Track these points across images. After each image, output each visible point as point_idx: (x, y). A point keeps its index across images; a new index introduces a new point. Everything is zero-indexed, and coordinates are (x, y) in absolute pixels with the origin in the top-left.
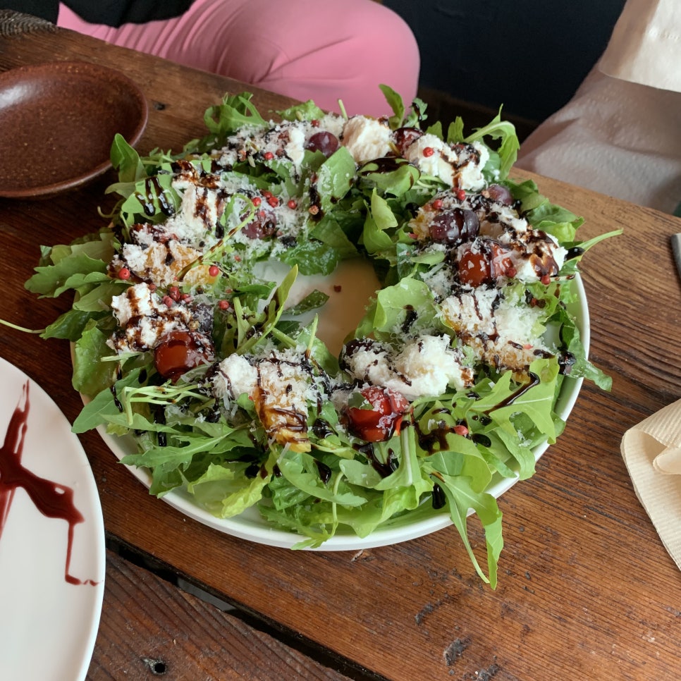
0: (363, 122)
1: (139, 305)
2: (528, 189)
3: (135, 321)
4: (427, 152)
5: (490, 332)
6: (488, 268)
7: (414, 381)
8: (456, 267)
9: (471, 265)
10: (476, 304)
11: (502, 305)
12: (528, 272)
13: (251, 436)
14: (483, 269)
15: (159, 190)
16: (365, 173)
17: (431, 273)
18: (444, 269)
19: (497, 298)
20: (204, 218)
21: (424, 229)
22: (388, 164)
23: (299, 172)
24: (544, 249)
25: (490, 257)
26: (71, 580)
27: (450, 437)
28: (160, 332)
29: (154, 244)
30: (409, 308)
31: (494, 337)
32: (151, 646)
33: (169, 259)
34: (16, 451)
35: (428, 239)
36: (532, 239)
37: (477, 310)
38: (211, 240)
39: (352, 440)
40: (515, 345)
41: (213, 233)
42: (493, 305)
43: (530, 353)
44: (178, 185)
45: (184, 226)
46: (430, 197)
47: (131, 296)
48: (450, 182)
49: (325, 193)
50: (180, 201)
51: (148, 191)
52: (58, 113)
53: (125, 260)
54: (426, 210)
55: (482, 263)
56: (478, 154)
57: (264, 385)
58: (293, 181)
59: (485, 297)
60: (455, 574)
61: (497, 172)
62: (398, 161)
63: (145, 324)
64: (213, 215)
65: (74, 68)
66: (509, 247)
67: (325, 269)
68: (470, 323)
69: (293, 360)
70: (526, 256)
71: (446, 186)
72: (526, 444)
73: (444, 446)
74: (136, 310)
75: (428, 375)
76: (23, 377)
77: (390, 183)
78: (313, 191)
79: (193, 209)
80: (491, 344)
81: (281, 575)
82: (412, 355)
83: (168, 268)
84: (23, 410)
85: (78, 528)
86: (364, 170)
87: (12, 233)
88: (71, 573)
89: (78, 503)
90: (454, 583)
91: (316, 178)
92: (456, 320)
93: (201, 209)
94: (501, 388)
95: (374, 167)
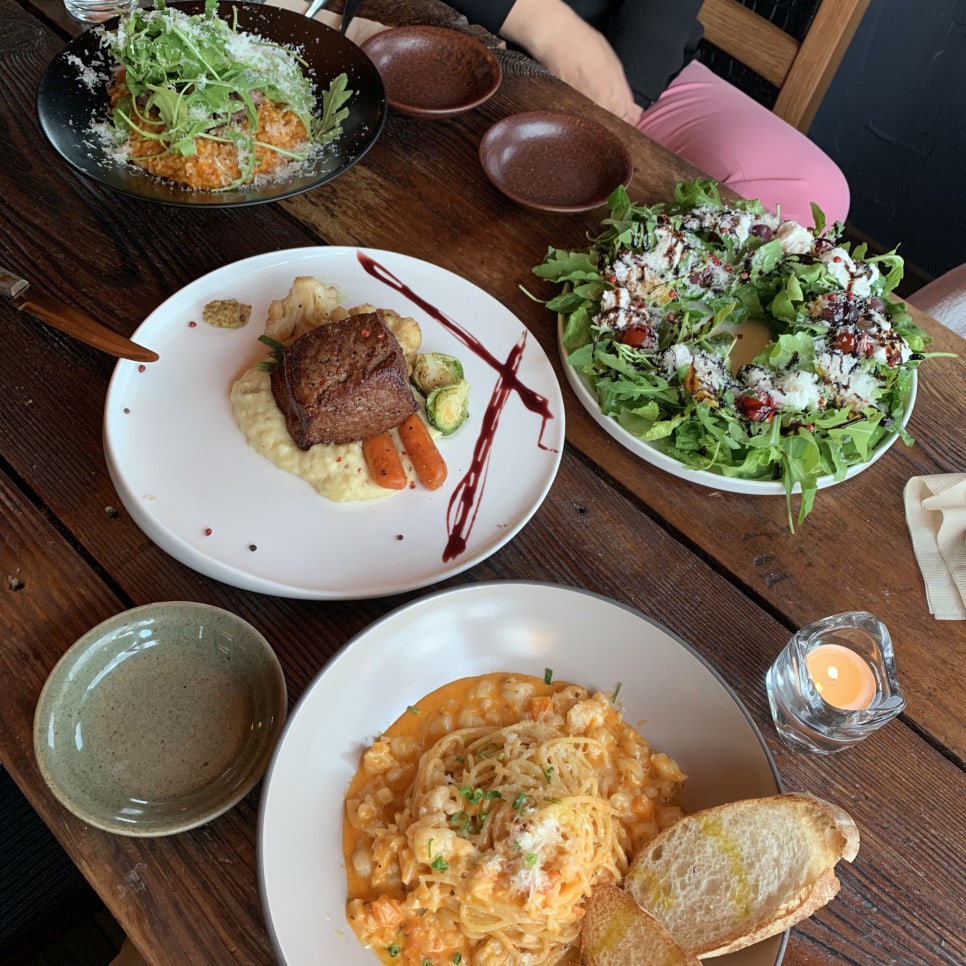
0: (795, 226)
1: (621, 301)
2: (900, 309)
3: (616, 309)
4: (836, 259)
5: (845, 383)
6: (856, 345)
7: (788, 394)
8: (834, 339)
9: (845, 340)
10: (841, 362)
11: (857, 371)
12: (881, 355)
13: (680, 394)
14: (852, 344)
15: (646, 232)
16: (789, 261)
17: (815, 338)
18: (825, 339)
19: (856, 365)
20: (671, 258)
21: (819, 309)
22: (807, 259)
23: (740, 247)
24: (897, 345)
25: (859, 338)
26: (540, 446)
27: (801, 429)
28: (629, 321)
29: (635, 267)
30: (796, 354)
31: (846, 387)
32: (579, 499)
33: (641, 279)
34: (513, 368)
35: (819, 317)
36: (890, 337)
37: (841, 367)
38: (670, 276)
39: (739, 415)
40: (858, 397)
41: (672, 270)
42: (852, 369)
43: (866, 405)
44: (659, 232)
45: (655, 260)
46: (828, 291)
47: (617, 294)
48: (846, 286)
49: (756, 266)
50: (656, 243)
51: (639, 231)
52: (558, 152)
53: (614, 271)
54: (824, 298)
55: (853, 340)
56: (871, 272)
57: (695, 366)
58: (734, 252)
59: (849, 361)
60: (774, 523)
61: (880, 291)
62: (815, 259)
63: (622, 314)
64: (676, 259)
65: (581, 122)
66: (874, 337)
67: (736, 320)
68: (833, 374)
69: (714, 360)
70: (883, 345)
71: (841, 288)
72: (845, 461)
73: (797, 433)
74: (618, 302)
75: (798, 393)
76: (523, 328)
77: (805, 272)
78: (748, 263)
79: (665, 251)
80: (843, 391)
81: (662, 488)
82: (791, 379)
83: (640, 284)
84: (520, 346)
85: (548, 421)
86: (789, 258)
87: (514, 232)
88: (542, 443)
89: (550, 408)
90: (771, 527)
91: (753, 254)
92: (824, 368)
93: (670, 252)
94: (841, 415)
95: (797, 259)
